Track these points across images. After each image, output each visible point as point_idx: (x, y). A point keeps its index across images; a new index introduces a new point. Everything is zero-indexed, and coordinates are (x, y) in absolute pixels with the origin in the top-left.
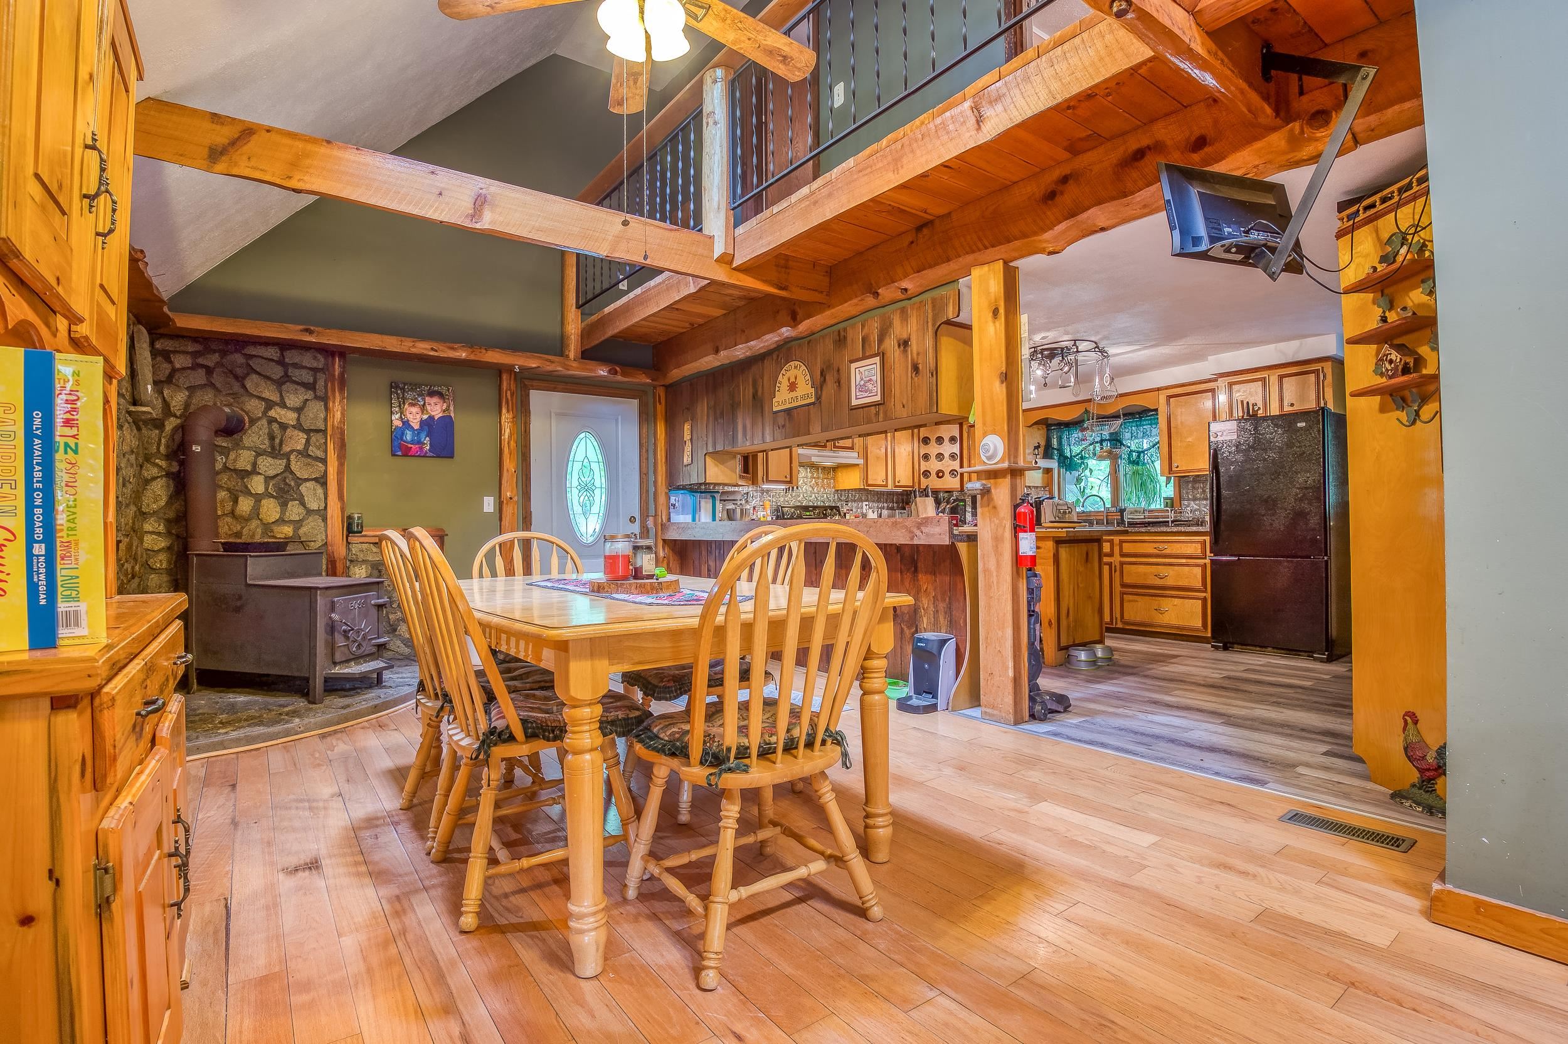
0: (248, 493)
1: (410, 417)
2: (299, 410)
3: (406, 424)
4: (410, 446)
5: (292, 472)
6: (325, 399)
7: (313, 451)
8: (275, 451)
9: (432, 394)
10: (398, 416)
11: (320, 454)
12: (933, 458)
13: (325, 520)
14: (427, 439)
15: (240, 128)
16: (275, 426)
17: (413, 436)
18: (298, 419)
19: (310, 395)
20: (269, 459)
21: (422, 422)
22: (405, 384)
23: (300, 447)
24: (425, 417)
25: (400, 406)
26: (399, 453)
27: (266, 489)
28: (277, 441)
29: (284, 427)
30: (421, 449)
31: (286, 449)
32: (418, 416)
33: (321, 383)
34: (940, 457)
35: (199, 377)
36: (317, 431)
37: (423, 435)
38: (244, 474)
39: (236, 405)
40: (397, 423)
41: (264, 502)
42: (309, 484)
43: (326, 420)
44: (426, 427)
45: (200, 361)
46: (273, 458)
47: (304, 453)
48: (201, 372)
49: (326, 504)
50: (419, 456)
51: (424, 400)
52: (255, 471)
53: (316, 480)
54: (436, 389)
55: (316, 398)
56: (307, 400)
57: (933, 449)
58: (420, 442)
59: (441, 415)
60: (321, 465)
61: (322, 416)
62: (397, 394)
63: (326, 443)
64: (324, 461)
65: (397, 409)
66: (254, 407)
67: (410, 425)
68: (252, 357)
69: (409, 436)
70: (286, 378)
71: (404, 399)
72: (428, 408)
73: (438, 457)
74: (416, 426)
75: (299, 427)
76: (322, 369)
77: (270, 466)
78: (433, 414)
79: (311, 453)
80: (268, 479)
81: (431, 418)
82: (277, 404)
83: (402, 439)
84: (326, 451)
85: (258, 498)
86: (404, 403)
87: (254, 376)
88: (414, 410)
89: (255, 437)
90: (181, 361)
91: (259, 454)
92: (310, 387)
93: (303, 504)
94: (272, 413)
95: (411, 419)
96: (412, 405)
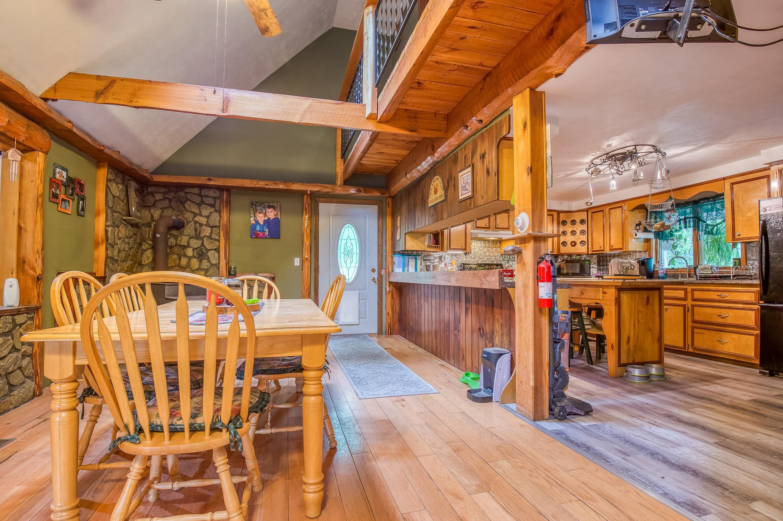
0: (185, 256)
1: (259, 219)
2: (208, 217)
3: (257, 222)
4: (259, 233)
5: (204, 246)
6: (219, 212)
7: (214, 236)
8: (197, 236)
9: (269, 207)
10: (253, 218)
11: (217, 237)
12: (569, 234)
13: (218, 268)
14: (267, 229)
15: (109, 80)
16: (198, 225)
17: (260, 228)
18: (207, 221)
19: (212, 210)
20: (195, 240)
21: (265, 221)
22: (257, 203)
23: (208, 234)
24: (266, 218)
25: (254, 213)
26: (254, 237)
27: (193, 254)
28: (198, 232)
29: (201, 225)
30: (264, 234)
31: (202, 235)
32: (263, 218)
33: (217, 204)
34: (573, 233)
35: (166, 203)
36: (216, 227)
37: (265, 228)
38: (184, 247)
39: (181, 215)
40: (253, 222)
41: (192, 260)
42: (212, 252)
43: (219, 221)
44: (267, 224)
45: (166, 196)
46: (196, 239)
47: (210, 237)
48: (167, 201)
49: (219, 261)
50: (263, 238)
51: (266, 210)
52: (188, 246)
53: (215, 250)
54: (271, 204)
55: (216, 211)
56: (211, 212)
57: (569, 228)
58: (263, 231)
59: (273, 217)
60: (217, 243)
61: (218, 219)
62: (253, 208)
63: (219, 232)
64: (219, 241)
65: (253, 215)
66: (189, 216)
67: (259, 223)
68: (187, 193)
69: (258, 228)
70: (202, 202)
71: (256, 210)
72: (268, 214)
73: (272, 238)
74: (262, 223)
75: (208, 225)
76: (218, 197)
77: (195, 243)
78: (270, 217)
79: (213, 237)
80: (194, 249)
81: (269, 219)
82: (198, 215)
83: (255, 230)
84: (219, 236)
85: (190, 258)
86: (256, 212)
87: (189, 202)
88: (261, 215)
89: (189, 230)
90: (158, 197)
91: (190, 238)
92: (213, 206)
93: (209, 261)
94: (196, 219)
95: (259, 220)
96: (260, 213)
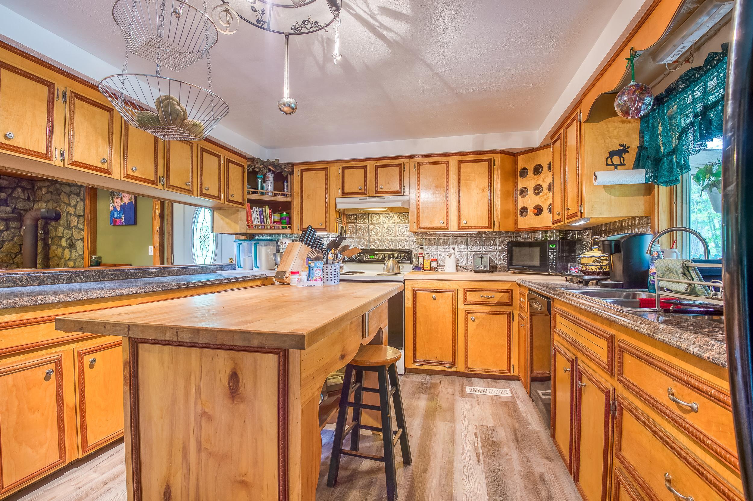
0: (61, 246)
1: (116, 204)
2: (75, 207)
3: (115, 208)
4: (116, 220)
5: (73, 237)
6: (84, 200)
7: (80, 226)
8: (69, 227)
10: (111, 205)
11: (82, 227)
12: (531, 191)
13: (83, 259)
14: (123, 215)
16: (69, 215)
17: (117, 215)
18: (75, 211)
19: (79, 199)
20: (67, 230)
21: (121, 207)
23: (76, 224)
24: (122, 204)
25: (112, 199)
26: (112, 224)
27: (66, 244)
28: (69, 222)
29: (71, 215)
30: (121, 221)
31: (72, 225)
32: (119, 204)
33: (82, 193)
34: (538, 189)
35: (49, 196)
36: (82, 216)
37: (121, 214)
38: (60, 238)
39: (58, 207)
40: (112, 209)
41: (66, 250)
42: (79, 242)
43: (84, 210)
44: (123, 209)
45: (49, 190)
46: (68, 230)
47: (77, 227)
48: (50, 194)
49: (83, 251)
50: (120, 225)
51: (122, 194)
52: (63, 237)
53: (81, 239)
55: (81, 200)
56: (78, 202)
57: (530, 182)
58: (120, 218)
59: (128, 202)
60: (82, 232)
61: (82, 208)
63: (84, 222)
64: (83, 230)
65: (111, 201)
66: (63, 207)
68: (61, 185)
70: (71, 192)
72: (123, 198)
73: (127, 225)
74: (119, 209)
75: (75, 215)
77: (68, 234)
80: (67, 240)
81: (125, 204)
82: (69, 205)
83: (113, 217)
84: (84, 226)
85: (64, 248)
86: (114, 198)
87: (63, 193)
88: (118, 200)
89: (63, 221)
90: (44, 190)
91: (65, 229)
92: (78, 195)
93: (77, 251)
94: (67, 210)
95: (117, 206)
96: (117, 198)
